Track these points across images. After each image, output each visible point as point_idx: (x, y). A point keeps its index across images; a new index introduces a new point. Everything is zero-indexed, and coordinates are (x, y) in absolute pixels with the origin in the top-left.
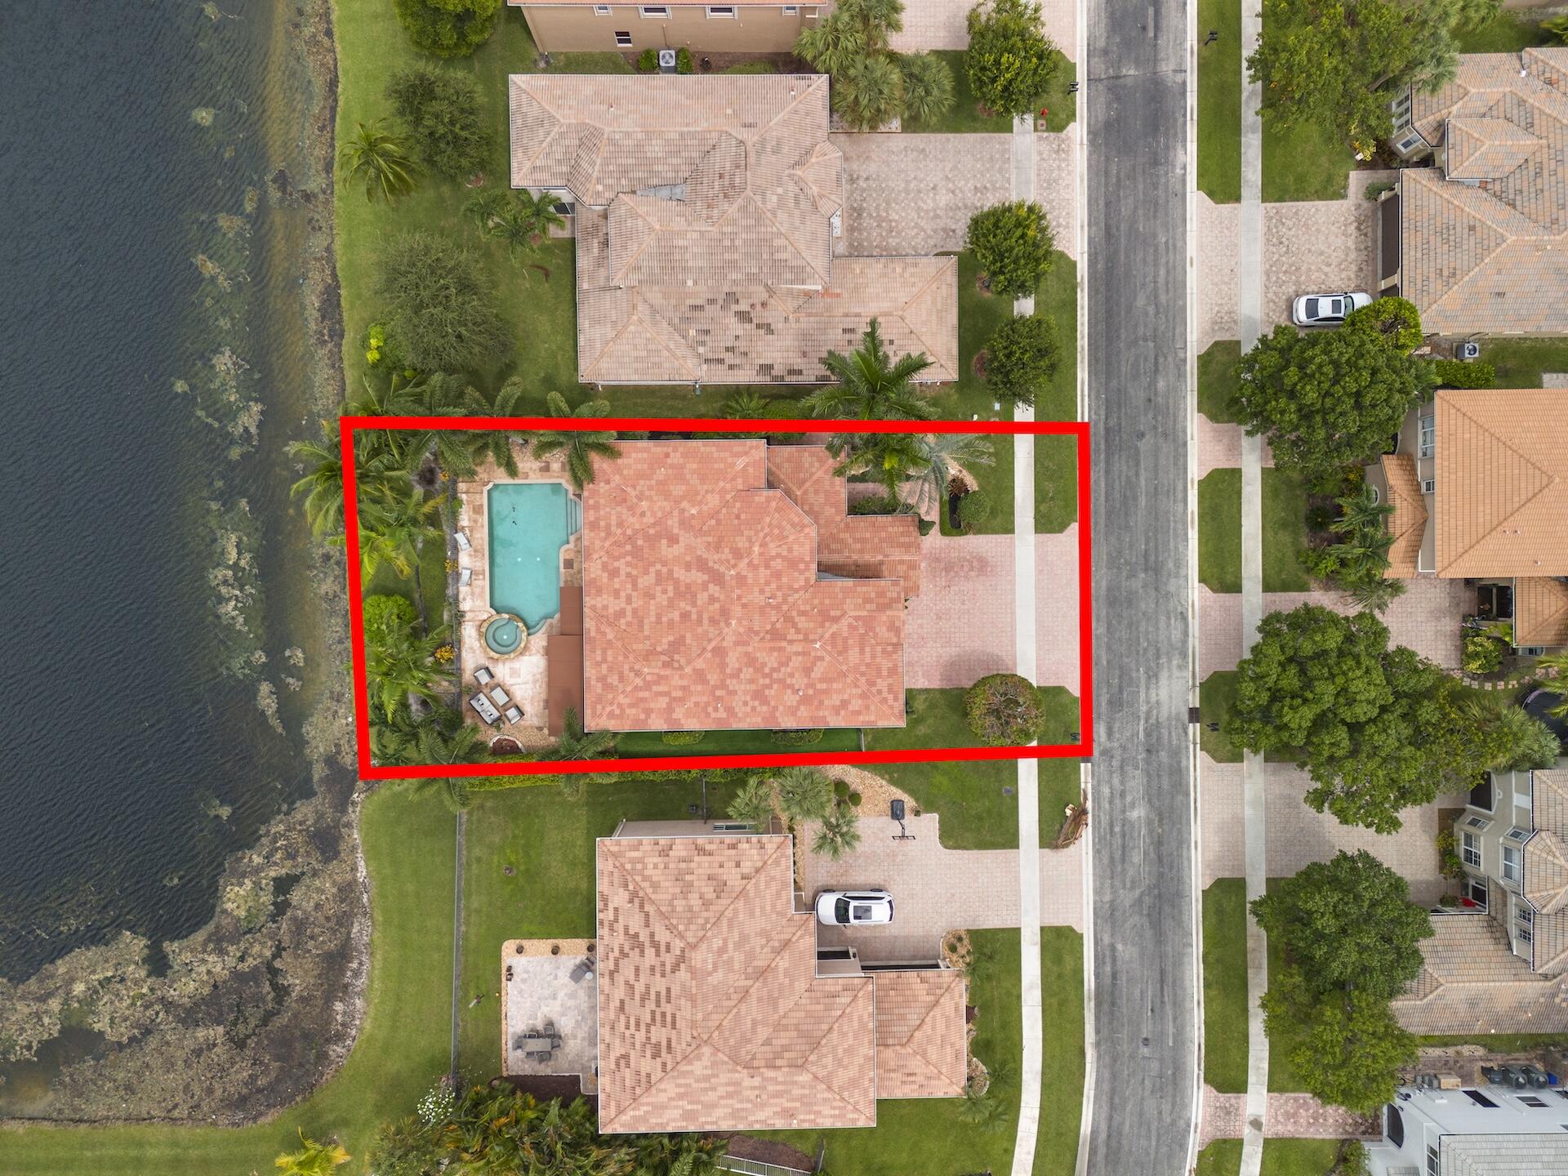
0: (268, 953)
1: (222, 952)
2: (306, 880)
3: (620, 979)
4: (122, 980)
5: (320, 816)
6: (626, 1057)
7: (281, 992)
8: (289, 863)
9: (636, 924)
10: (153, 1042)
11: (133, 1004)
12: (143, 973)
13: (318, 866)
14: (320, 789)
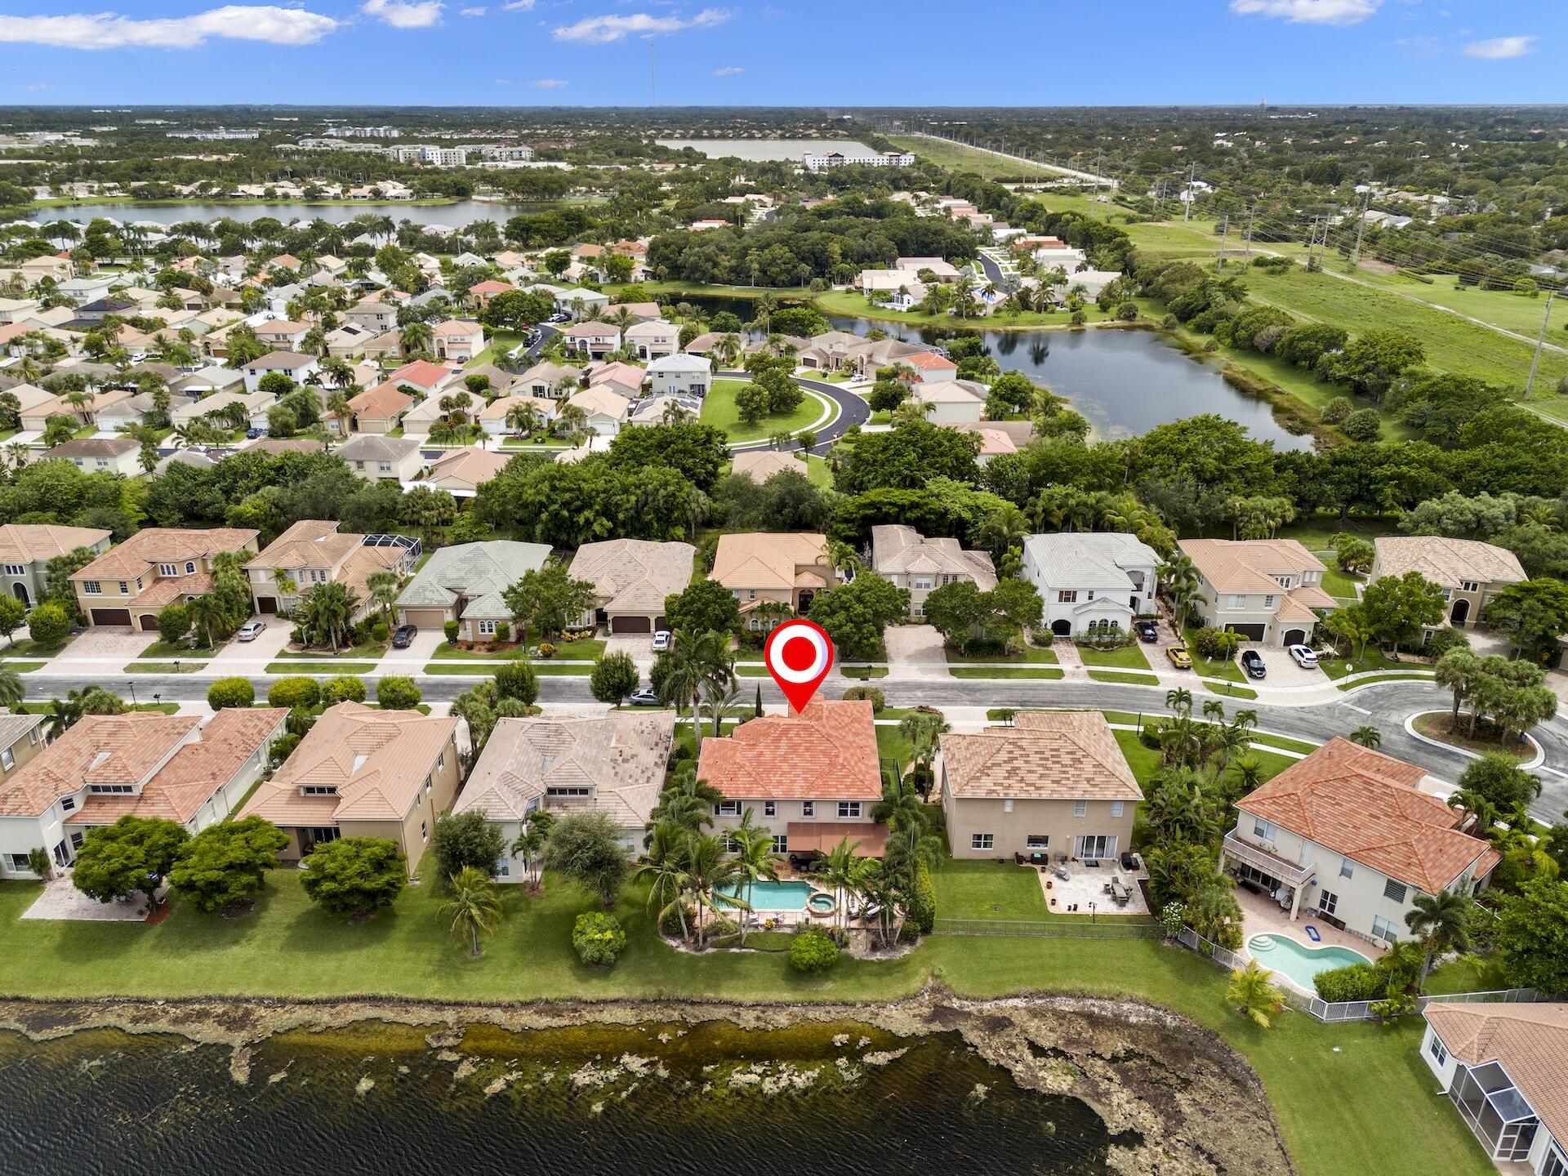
0: (1100, 1062)
1: (1107, 1093)
2: (1031, 1037)
3: (1039, 783)
4: (1154, 1166)
5: (975, 1027)
6: (1088, 780)
7: (1130, 1055)
8: (1019, 1047)
9: (1000, 772)
10: (1207, 1145)
11: (1176, 1158)
12: (1143, 1150)
13: (1018, 1030)
14: (952, 1028)
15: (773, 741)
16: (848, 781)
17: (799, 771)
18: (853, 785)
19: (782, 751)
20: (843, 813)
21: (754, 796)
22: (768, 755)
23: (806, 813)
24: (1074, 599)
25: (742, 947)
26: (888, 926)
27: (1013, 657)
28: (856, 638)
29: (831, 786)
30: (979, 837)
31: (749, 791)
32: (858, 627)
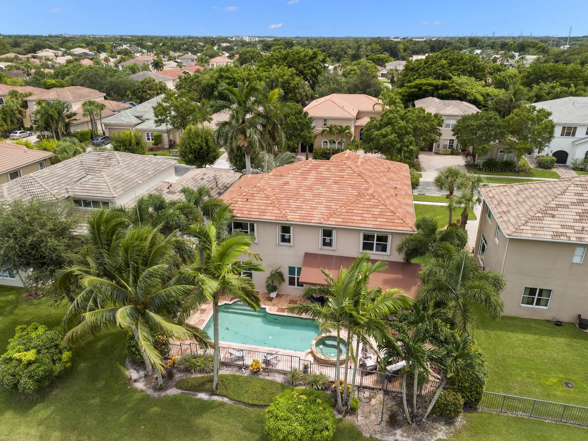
9: (569, 214)
15: (302, 174)
16: (376, 211)
17: (323, 200)
18: (381, 214)
19: (308, 183)
20: (367, 246)
21: (268, 217)
22: (293, 184)
23: (325, 244)
24: (574, 135)
25: (213, 393)
26: (416, 392)
27: (522, 174)
28: (399, 145)
29: (357, 215)
30: (532, 291)
31: (263, 212)
32: (401, 136)
